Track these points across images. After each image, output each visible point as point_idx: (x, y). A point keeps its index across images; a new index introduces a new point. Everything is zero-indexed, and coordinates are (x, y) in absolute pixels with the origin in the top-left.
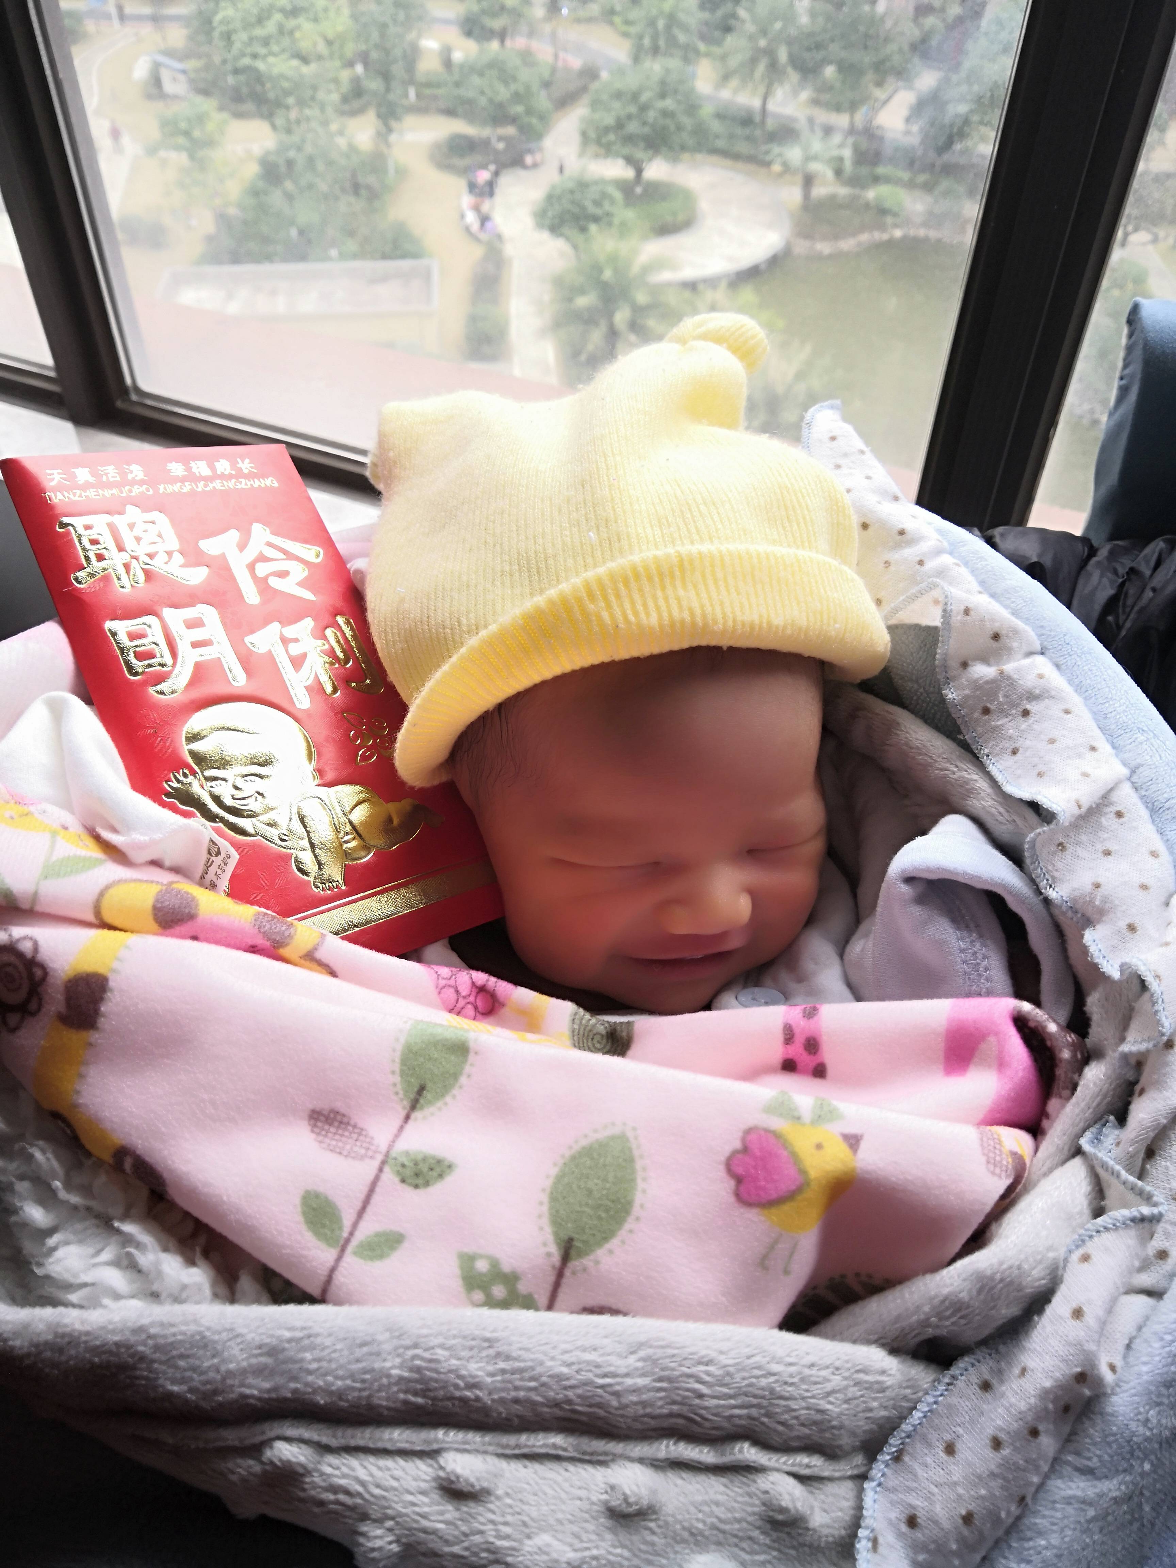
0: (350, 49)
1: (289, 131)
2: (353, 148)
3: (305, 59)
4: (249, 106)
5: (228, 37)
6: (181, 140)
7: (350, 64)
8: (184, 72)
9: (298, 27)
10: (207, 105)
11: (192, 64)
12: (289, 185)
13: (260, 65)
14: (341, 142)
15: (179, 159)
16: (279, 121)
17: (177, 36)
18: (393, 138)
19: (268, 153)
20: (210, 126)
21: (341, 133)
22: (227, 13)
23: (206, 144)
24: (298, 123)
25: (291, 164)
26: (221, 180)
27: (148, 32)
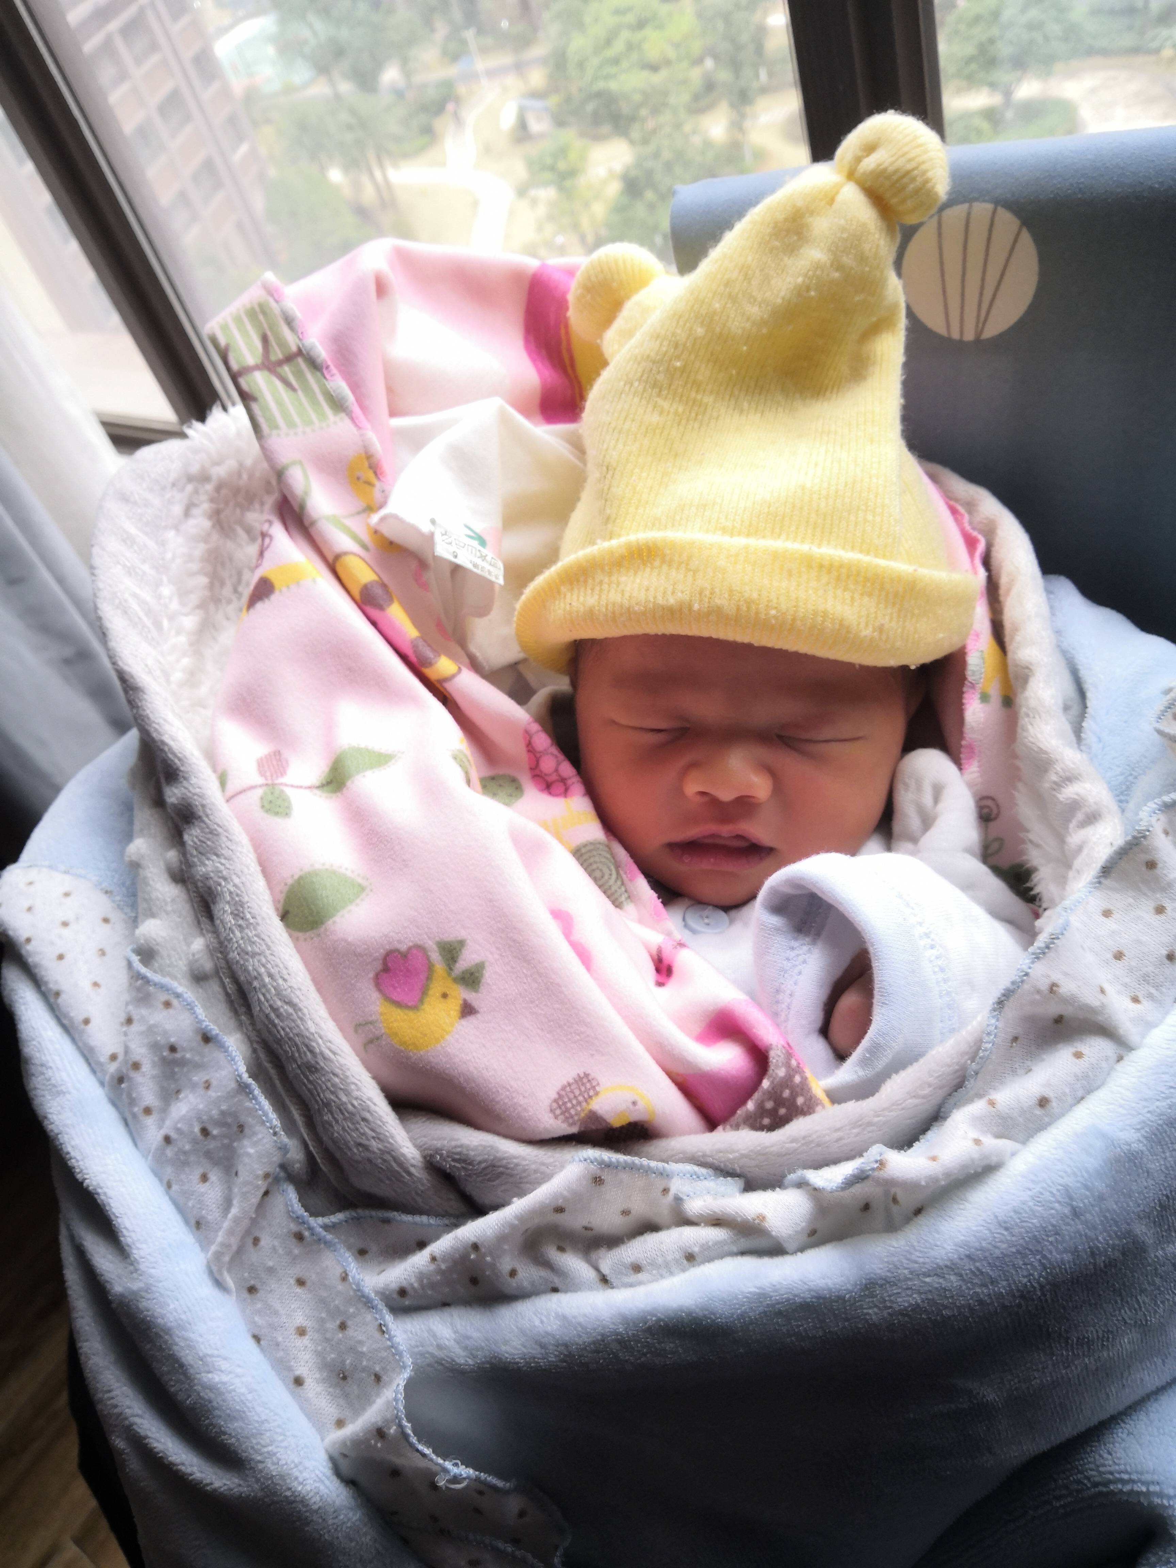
0: (696, 47)
1: (645, 141)
2: (708, 144)
3: (654, 68)
4: (606, 128)
5: (581, 66)
6: (548, 175)
7: (700, 61)
8: (547, 109)
9: (645, 39)
10: (569, 135)
12: (649, 195)
13: (613, 86)
14: (696, 140)
15: (547, 194)
16: (635, 134)
17: (537, 78)
18: (747, 124)
20: (573, 155)
22: (578, 44)
23: (572, 173)
24: (654, 132)
25: (649, 173)
26: (587, 205)
27: (511, 81)
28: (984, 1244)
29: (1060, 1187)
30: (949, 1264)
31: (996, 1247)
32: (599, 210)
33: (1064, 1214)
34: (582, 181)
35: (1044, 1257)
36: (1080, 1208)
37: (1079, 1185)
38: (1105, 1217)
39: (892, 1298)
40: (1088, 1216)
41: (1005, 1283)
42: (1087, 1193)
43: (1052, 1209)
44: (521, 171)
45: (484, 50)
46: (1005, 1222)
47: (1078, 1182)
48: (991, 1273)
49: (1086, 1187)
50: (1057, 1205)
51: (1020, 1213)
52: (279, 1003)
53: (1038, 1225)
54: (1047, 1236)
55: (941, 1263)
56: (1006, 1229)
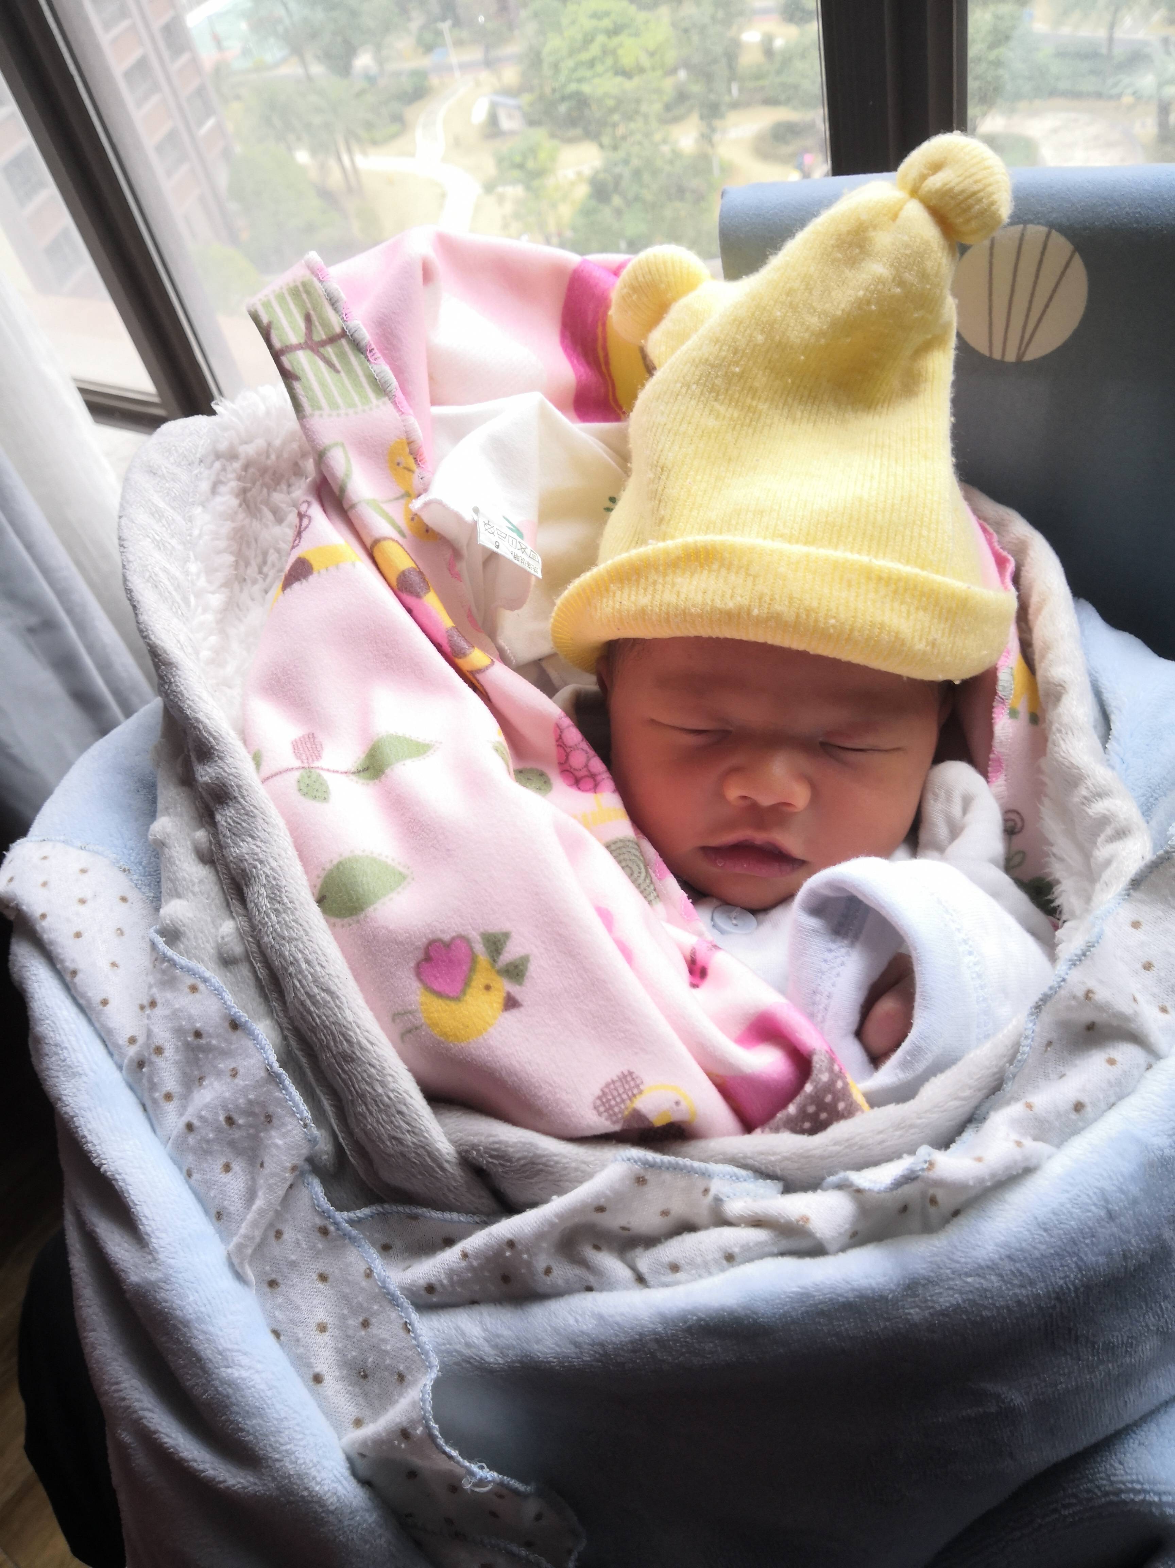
0: (671, 56)
1: (615, 148)
2: (677, 154)
3: (627, 74)
4: (576, 132)
5: (556, 67)
6: (516, 173)
7: (673, 71)
8: (519, 108)
9: (621, 45)
10: (539, 134)
11: (526, 99)
12: (617, 200)
13: (586, 88)
14: (665, 149)
15: (515, 191)
16: (606, 140)
17: (511, 75)
18: (717, 137)
19: (597, 172)
20: (542, 156)
21: (665, 141)
22: (555, 44)
23: (540, 173)
24: (624, 138)
25: (618, 179)
26: (554, 206)
27: (484, 75)
28: (1024, 1244)
29: (1095, 1190)
30: (990, 1264)
31: (1035, 1248)
32: (566, 211)
33: (1100, 1216)
34: (550, 182)
35: (1081, 1259)
36: (1116, 1211)
37: (1114, 1188)
38: (1138, 1220)
39: (934, 1298)
40: (1122, 1219)
41: (1042, 1284)
42: (1123, 1196)
43: (1089, 1211)
44: (490, 168)
45: (459, 43)
46: (1044, 1224)
47: (1113, 1185)
48: (1030, 1274)
49: (1122, 1191)
50: (1093, 1208)
51: (1059, 1215)
52: (316, 990)
53: (1076, 1227)
54: (1084, 1238)
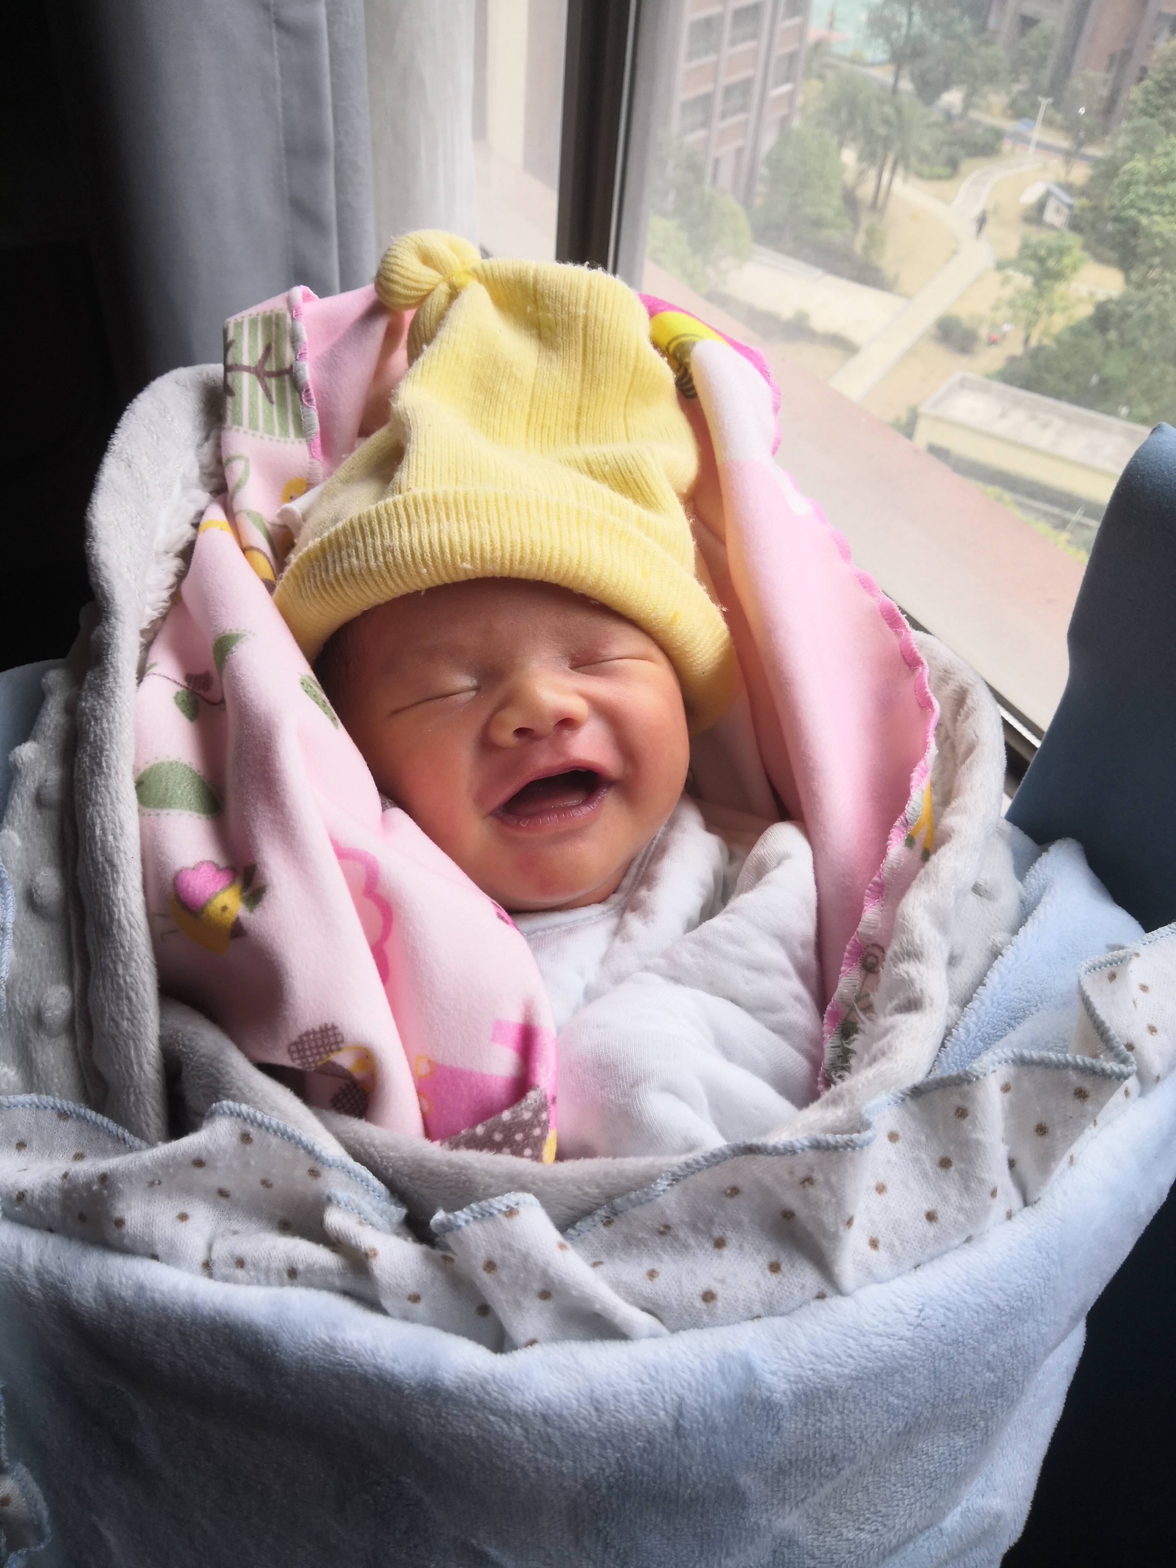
10: (1075, 240)
15: (1022, 280)
16: (1135, 276)
17: (1077, 174)
25: (1125, 317)
26: (1051, 311)
27: (1056, 163)
28: (565, 1412)
29: (675, 1397)
30: (520, 1412)
31: (576, 1422)
32: (1059, 322)
33: (665, 1426)
34: (1060, 288)
36: (685, 1429)
37: (695, 1405)
40: (690, 1441)
42: (701, 1419)
43: (655, 1414)
44: (1013, 247)
46: (598, 1401)
47: (697, 1401)
48: (560, 1446)
49: (703, 1412)
50: (662, 1413)
51: (618, 1401)
53: (632, 1422)
54: (637, 1438)
55: (513, 1408)
56: (597, 1409)
